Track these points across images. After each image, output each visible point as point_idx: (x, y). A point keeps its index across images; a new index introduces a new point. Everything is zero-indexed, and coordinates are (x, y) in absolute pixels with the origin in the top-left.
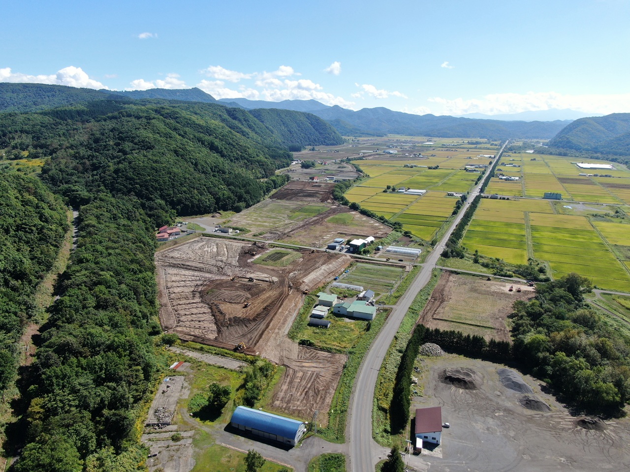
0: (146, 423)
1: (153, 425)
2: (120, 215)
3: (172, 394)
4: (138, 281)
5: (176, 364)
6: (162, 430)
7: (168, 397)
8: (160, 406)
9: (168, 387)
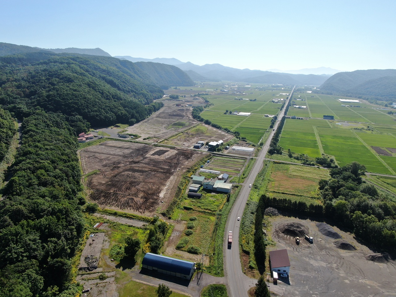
0: (80, 266)
1: (84, 268)
2: (52, 125)
3: (97, 246)
4: (68, 167)
5: (97, 224)
6: (92, 272)
7: (94, 247)
8: (89, 254)
9: (93, 240)
